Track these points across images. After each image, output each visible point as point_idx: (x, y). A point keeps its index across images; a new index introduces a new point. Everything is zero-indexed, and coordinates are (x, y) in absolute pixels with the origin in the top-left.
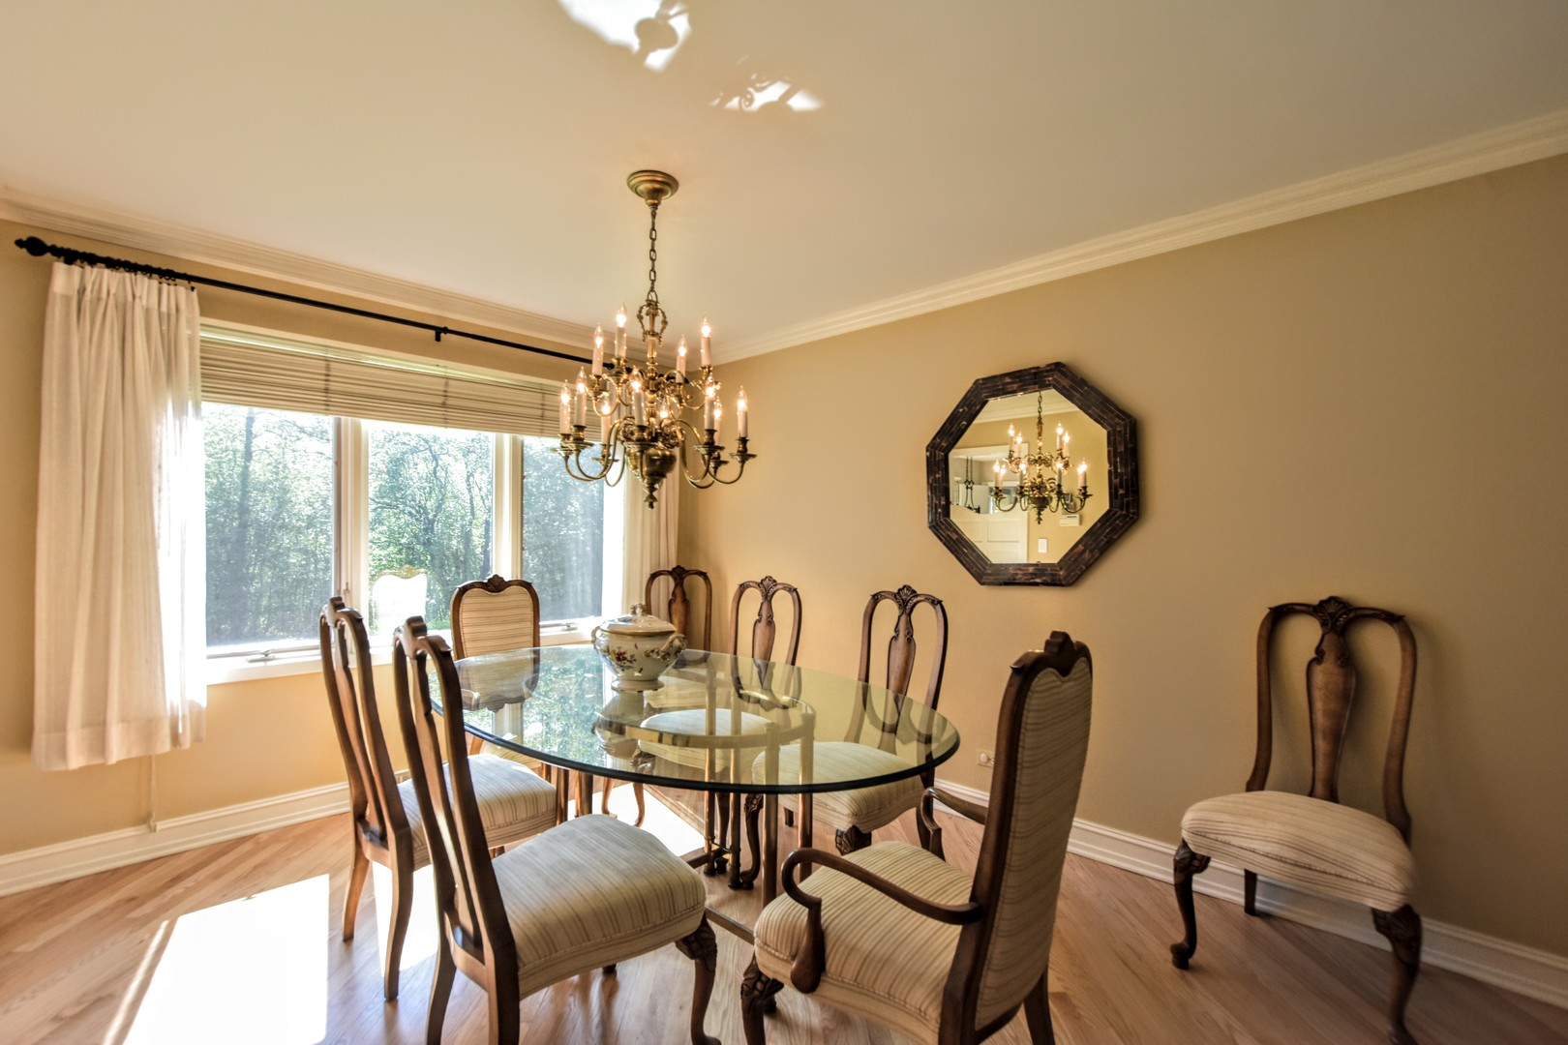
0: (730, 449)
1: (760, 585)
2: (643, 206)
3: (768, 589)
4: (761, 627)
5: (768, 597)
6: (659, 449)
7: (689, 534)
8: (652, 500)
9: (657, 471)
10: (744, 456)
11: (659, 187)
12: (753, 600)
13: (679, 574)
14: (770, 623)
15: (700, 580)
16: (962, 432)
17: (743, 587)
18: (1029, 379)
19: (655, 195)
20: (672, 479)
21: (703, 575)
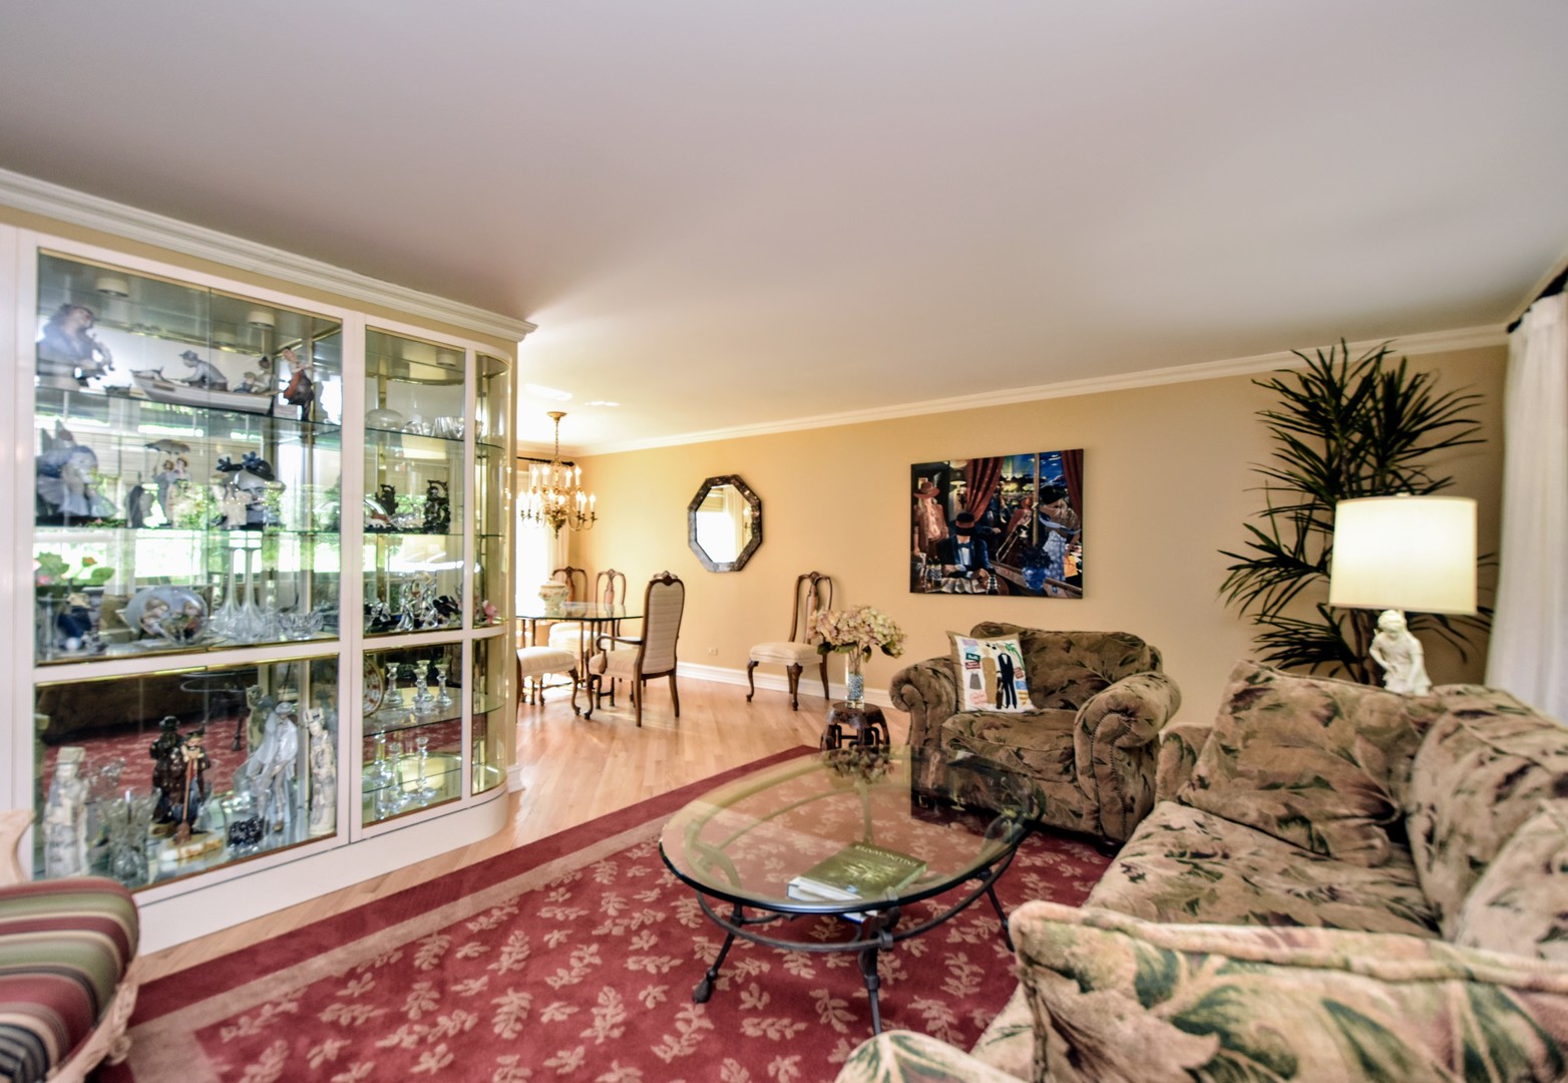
0: (588, 517)
1: (608, 573)
2: (554, 422)
3: (611, 575)
4: (609, 592)
5: (611, 578)
6: (560, 517)
7: (575, 549)
8: (557, 536)
9: (559, 525)
10: (593, 519)
11: (559, 417)
12: (605, 579)
13: (569, 571)
14: (612, 591)
15: (581, 574)
16: (701, 502)
17: (600, 575)
18: (725, 480)
19: (558, 419)
20: (566, 527)
21: (583, 571)
